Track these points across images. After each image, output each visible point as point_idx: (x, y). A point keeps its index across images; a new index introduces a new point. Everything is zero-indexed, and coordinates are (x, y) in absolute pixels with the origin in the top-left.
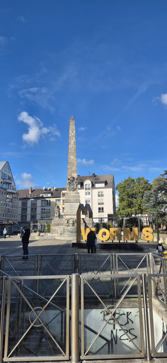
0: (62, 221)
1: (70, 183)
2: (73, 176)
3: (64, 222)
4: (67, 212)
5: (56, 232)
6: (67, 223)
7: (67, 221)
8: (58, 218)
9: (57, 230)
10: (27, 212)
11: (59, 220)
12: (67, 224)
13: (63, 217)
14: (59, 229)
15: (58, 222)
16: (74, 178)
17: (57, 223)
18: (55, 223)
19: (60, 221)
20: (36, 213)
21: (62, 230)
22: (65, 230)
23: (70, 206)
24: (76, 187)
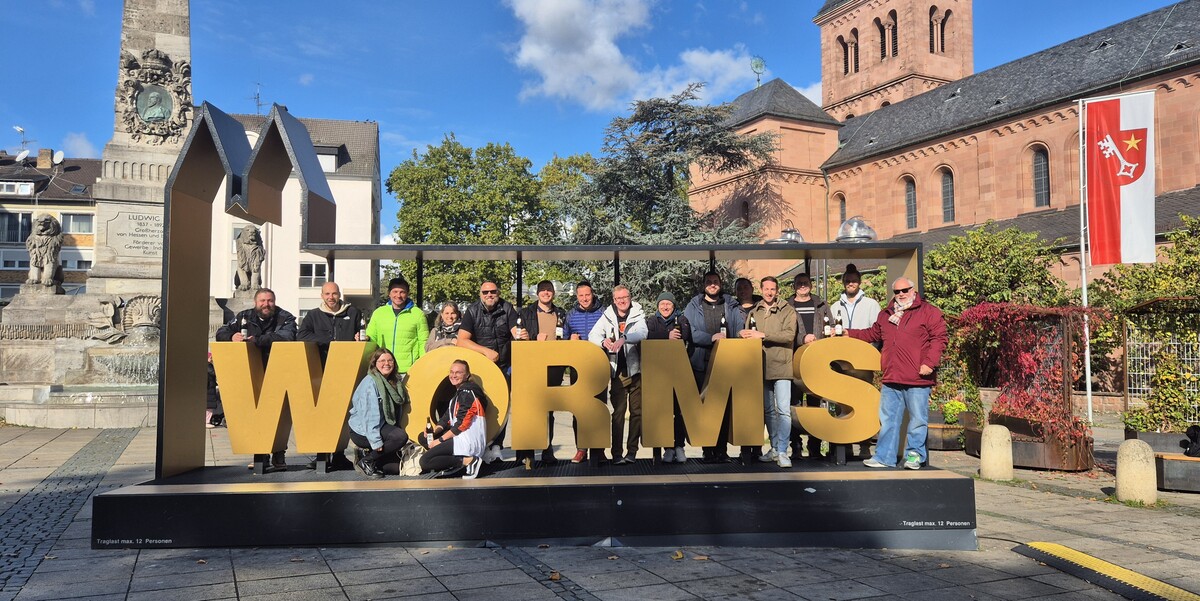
0: (79, 311)
1: (137, 87)
2: (157, 48)
3: (92, 315)
4: (113, 260)
5: (33, 377)
6: (109, 322)
7: (111, 312)
8: (47, 294)
9: (37, 364)
11: (52, 303)
12: (111, 331)
13: (82, 290)
14: (57, 357)
15: (48, 316)
16: (166, 60)
17: (42, 321)
18: (28, 320)
19: (62, 312)
21: (76, 366)
22: (97, 365)
23: (134, 225)
24: (182, 119)
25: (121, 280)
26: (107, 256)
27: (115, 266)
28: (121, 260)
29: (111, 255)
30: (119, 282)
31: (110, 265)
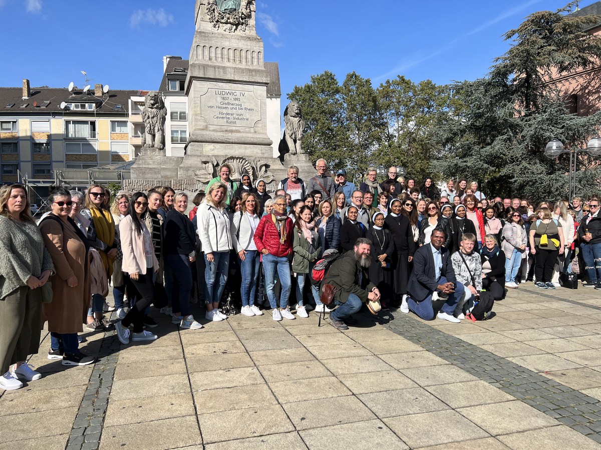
0: (187, 169)
3: (198, 172)
4: (206, 128)
7: (211, 170)
10: (18, 155)
11: (164, 163)
15: (163, 173)
18: (149, 176)
19: (174, 169)
20: (51, 158)
23: (219, 99)
24: (248, 11)
25: (213, 144)
26: (202, 124)
27: (208, 133)
28: (212, 128)
29: (204, 124)
30: (211, 146)
31: (204, 132)
